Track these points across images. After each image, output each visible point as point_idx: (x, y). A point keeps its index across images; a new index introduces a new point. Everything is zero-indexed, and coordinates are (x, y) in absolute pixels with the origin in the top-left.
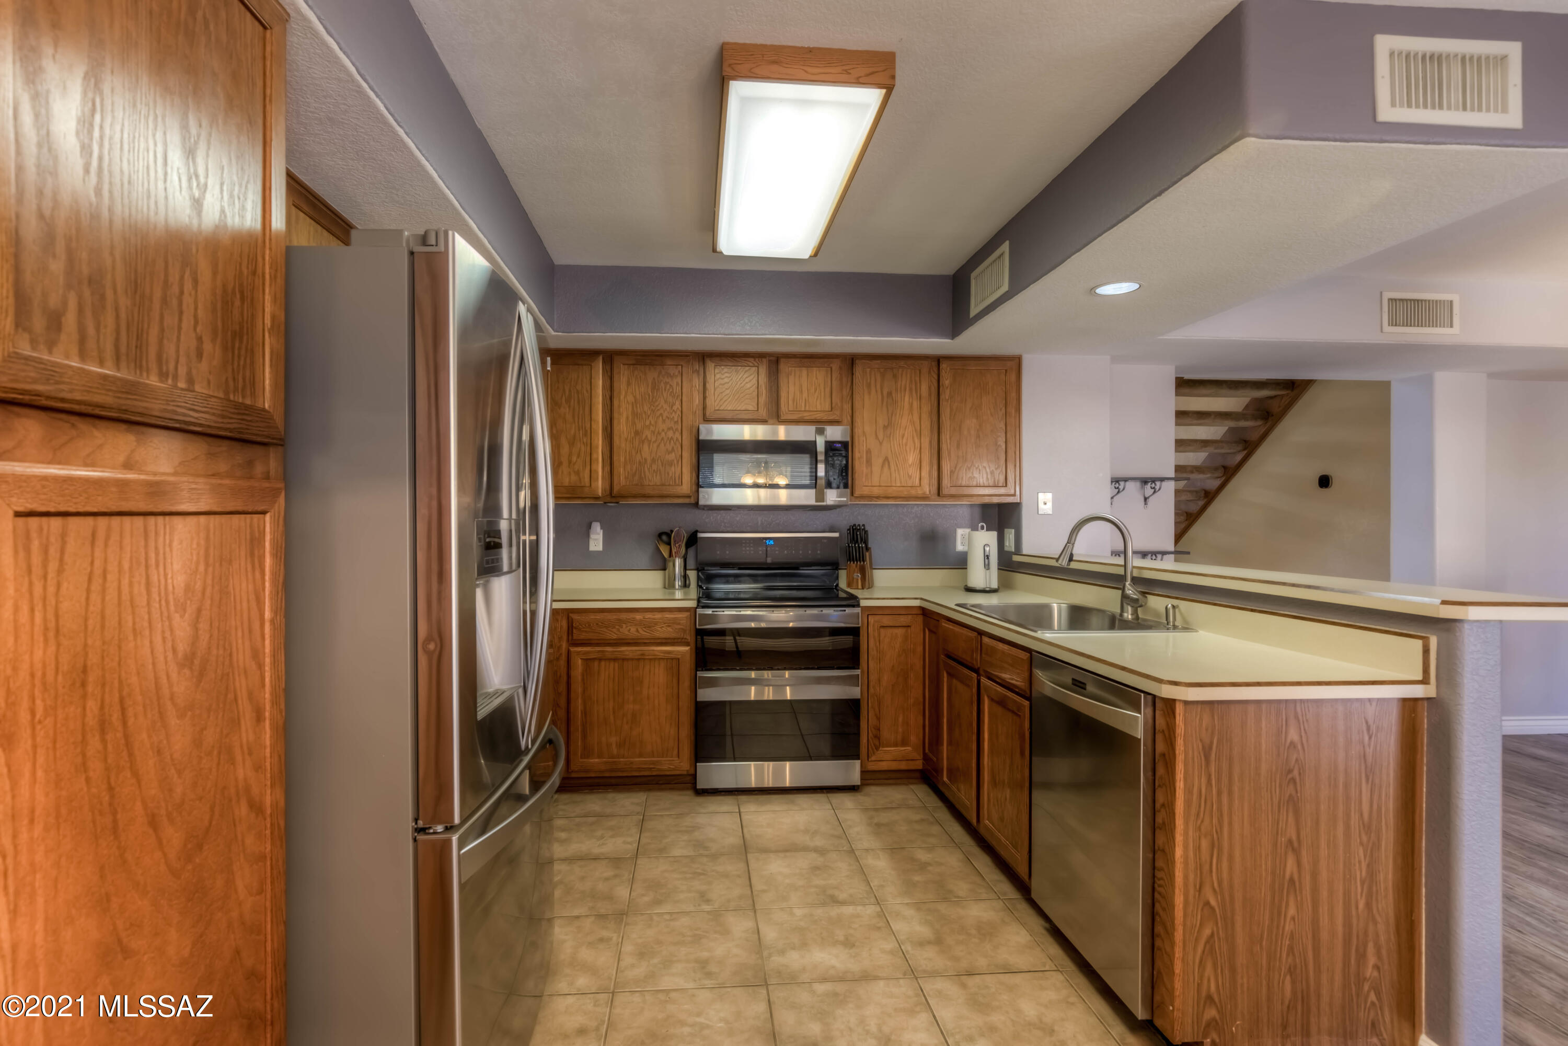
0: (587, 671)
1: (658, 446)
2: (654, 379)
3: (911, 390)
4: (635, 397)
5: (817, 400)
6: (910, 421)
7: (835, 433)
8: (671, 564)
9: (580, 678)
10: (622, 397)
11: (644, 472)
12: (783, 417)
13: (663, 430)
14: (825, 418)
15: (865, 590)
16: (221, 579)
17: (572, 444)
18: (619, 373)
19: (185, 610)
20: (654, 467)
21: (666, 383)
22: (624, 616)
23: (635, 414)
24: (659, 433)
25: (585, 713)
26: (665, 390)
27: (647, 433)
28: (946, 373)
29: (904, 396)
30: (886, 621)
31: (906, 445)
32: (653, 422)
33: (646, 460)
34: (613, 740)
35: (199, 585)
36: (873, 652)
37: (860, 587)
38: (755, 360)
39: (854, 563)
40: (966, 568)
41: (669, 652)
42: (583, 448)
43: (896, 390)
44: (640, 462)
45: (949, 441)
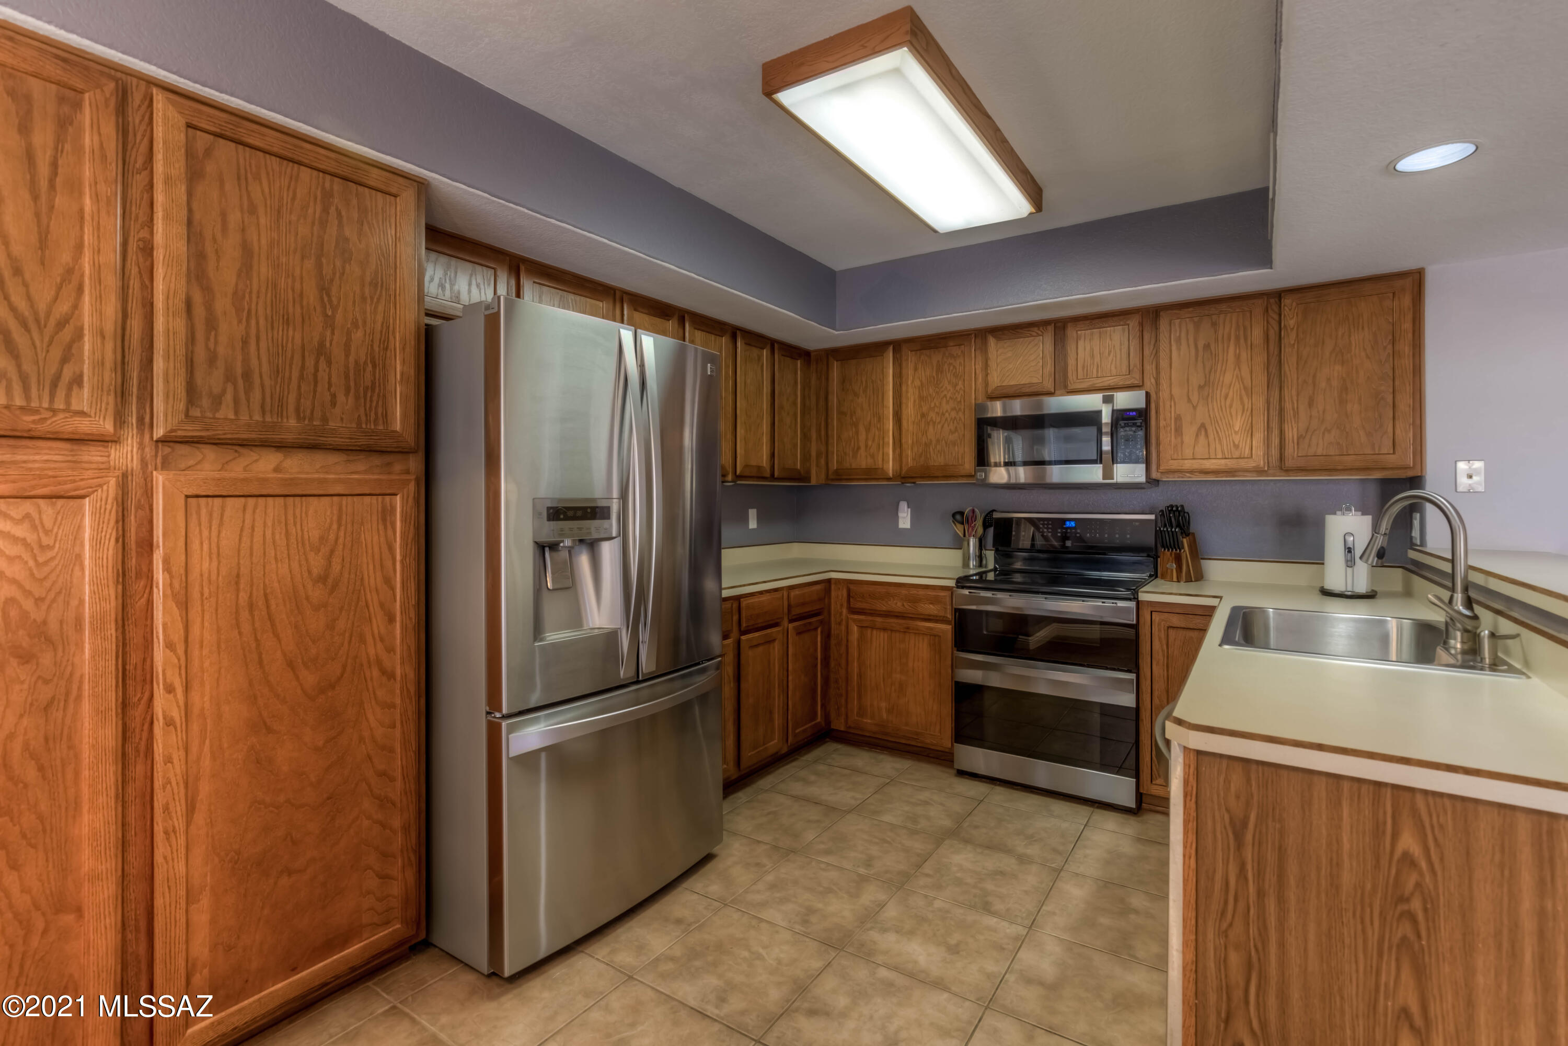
0: (862, 638)
1: (942, 427)
2: (938, 361)
3: (1237, 338)
4: (921, 381)
5: (1111, 363)
6: (1237, 376)
7: (1125, 400)
8: (966, 543)
9: (856, 643)
10: (910, 382)
11: (930, 453)
12: (1071, 387)
13: (947, 411)
14: (1121, 383)
15: (1182, 583)
16: (352, 534)
17: (868, 430)
18: (907, 360)
19: (319, 551)
20: (939, 447)
21: (950, 364)
22: (892, 590)
23: (921, 398)
24: (943, 414)
25: (860, 675)
26: (949, 370)
27: (932, 415)
28: (1290, 310)
29: (1228, 347)
30: (1176, 620)
31: (1231, 406)
32: (937, 404)
33: (931, 440)
34: (883, 705)
35: (332, 537)
36: (1159, 655)
37: (1175, 579)
38: (1039, 330)
39: (1168, 550)
40: (1323, 564)
41: (931, 629)
42: (877, 433)
43: (1217, 340)
44: (926, 444)
45: (1295, 398)
